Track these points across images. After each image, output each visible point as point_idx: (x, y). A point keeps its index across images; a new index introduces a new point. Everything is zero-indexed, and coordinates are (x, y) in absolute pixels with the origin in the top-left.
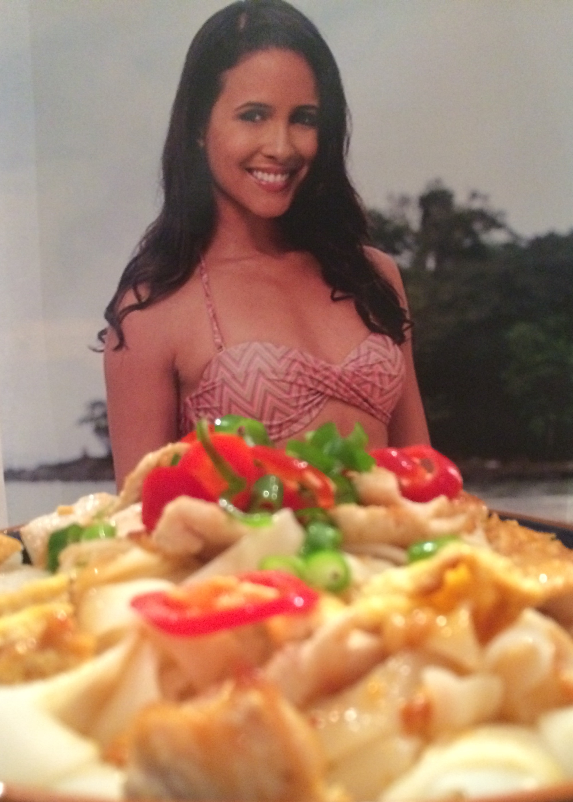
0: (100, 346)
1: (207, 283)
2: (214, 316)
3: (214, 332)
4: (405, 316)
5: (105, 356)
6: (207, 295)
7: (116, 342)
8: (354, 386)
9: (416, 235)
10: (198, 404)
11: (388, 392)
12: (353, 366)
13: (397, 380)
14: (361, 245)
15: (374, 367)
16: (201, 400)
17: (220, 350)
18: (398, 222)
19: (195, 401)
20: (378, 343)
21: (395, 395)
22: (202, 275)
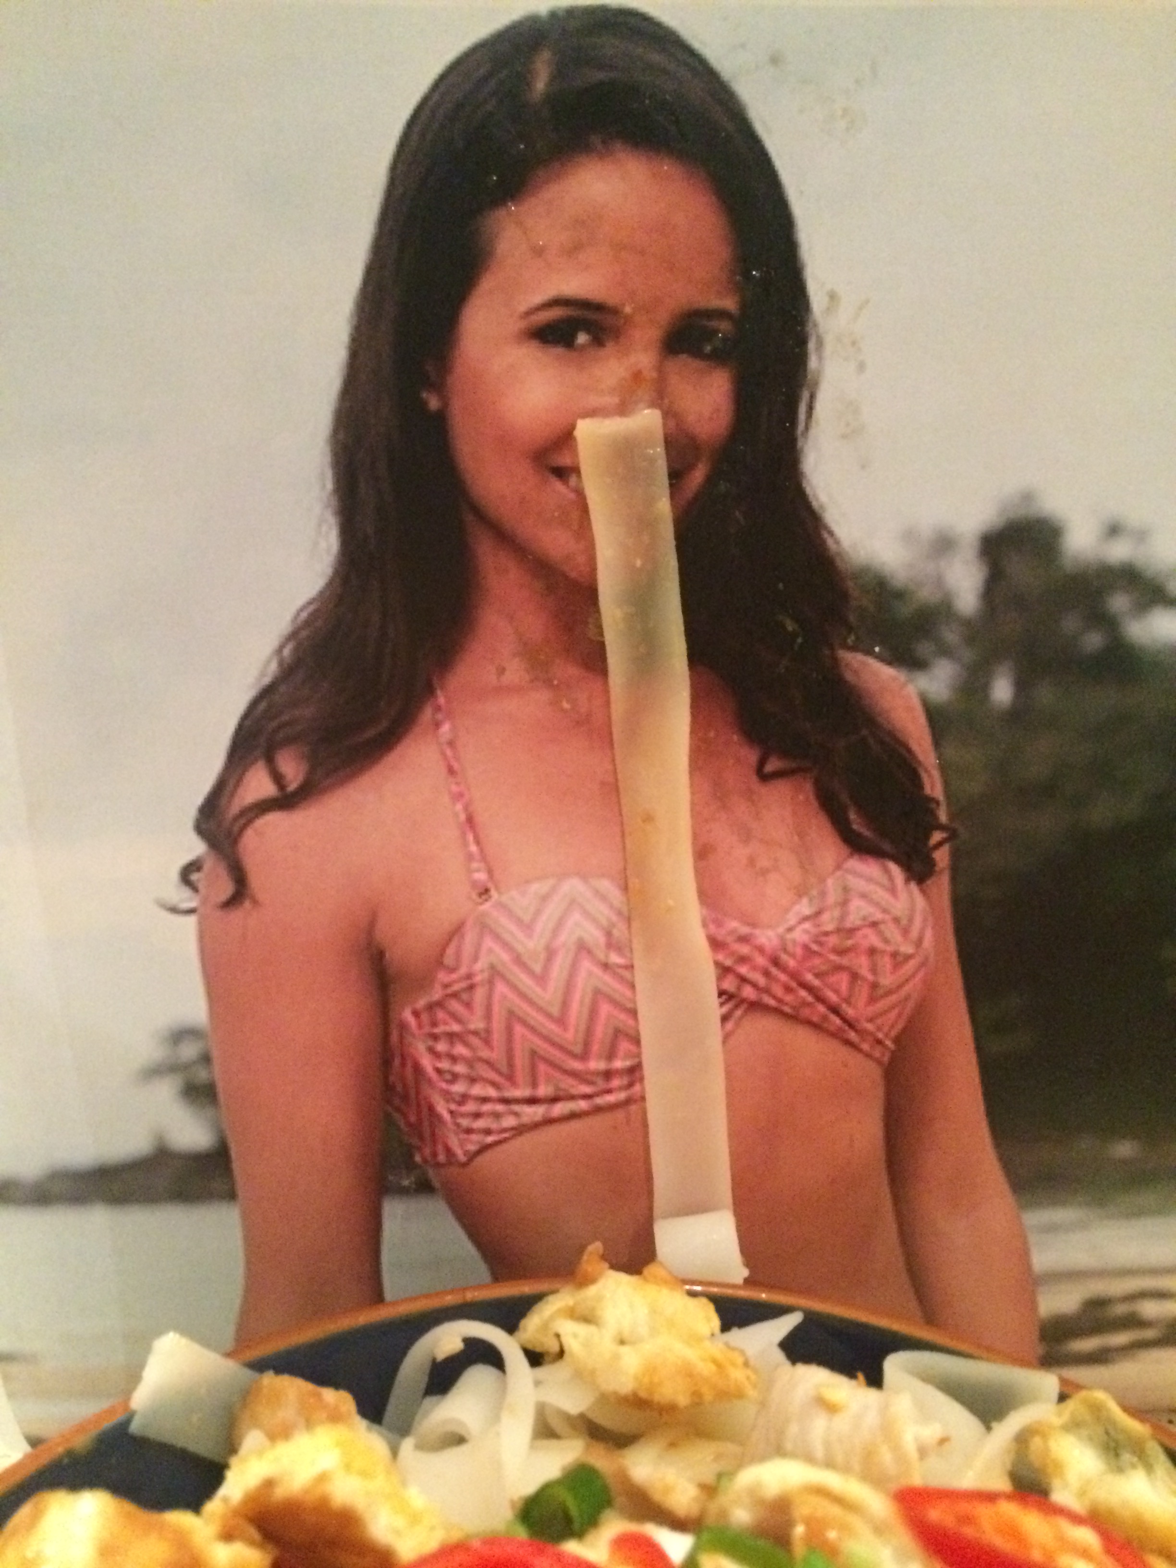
0: (185, 898)
1: (451, 744)
2: (470, 820)
3: (470, 857)
4: (936, 818)
5: (200, 923)
6: (451, 771)
7: (227, 889)
8: (809, 977)
9: (967, 623)
10: (434, 1024)
11: (890, 992)
12: (806, 931)
13: (912, 964)
14: (832, 649)
15: (860, 933)
16: (441, 1015)
17: (484, 897)
18: (926, 594)
19: (425, 1017)
20: (870, 880)
21: (907, 998)
22: (437, 725)
